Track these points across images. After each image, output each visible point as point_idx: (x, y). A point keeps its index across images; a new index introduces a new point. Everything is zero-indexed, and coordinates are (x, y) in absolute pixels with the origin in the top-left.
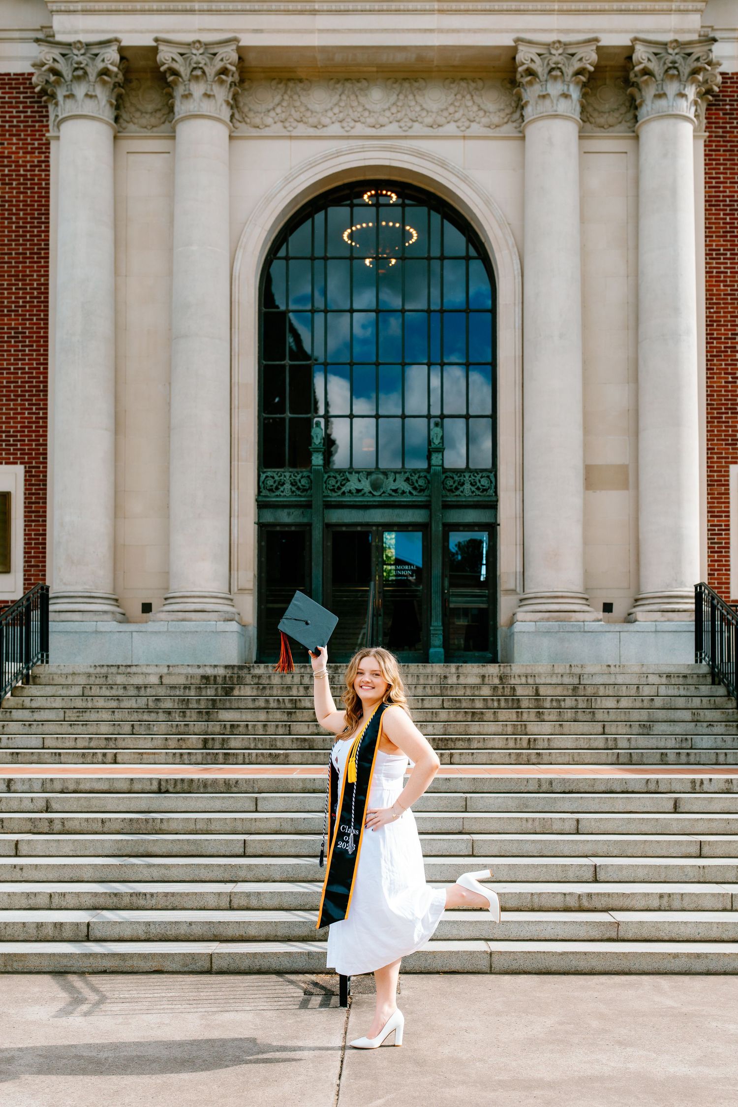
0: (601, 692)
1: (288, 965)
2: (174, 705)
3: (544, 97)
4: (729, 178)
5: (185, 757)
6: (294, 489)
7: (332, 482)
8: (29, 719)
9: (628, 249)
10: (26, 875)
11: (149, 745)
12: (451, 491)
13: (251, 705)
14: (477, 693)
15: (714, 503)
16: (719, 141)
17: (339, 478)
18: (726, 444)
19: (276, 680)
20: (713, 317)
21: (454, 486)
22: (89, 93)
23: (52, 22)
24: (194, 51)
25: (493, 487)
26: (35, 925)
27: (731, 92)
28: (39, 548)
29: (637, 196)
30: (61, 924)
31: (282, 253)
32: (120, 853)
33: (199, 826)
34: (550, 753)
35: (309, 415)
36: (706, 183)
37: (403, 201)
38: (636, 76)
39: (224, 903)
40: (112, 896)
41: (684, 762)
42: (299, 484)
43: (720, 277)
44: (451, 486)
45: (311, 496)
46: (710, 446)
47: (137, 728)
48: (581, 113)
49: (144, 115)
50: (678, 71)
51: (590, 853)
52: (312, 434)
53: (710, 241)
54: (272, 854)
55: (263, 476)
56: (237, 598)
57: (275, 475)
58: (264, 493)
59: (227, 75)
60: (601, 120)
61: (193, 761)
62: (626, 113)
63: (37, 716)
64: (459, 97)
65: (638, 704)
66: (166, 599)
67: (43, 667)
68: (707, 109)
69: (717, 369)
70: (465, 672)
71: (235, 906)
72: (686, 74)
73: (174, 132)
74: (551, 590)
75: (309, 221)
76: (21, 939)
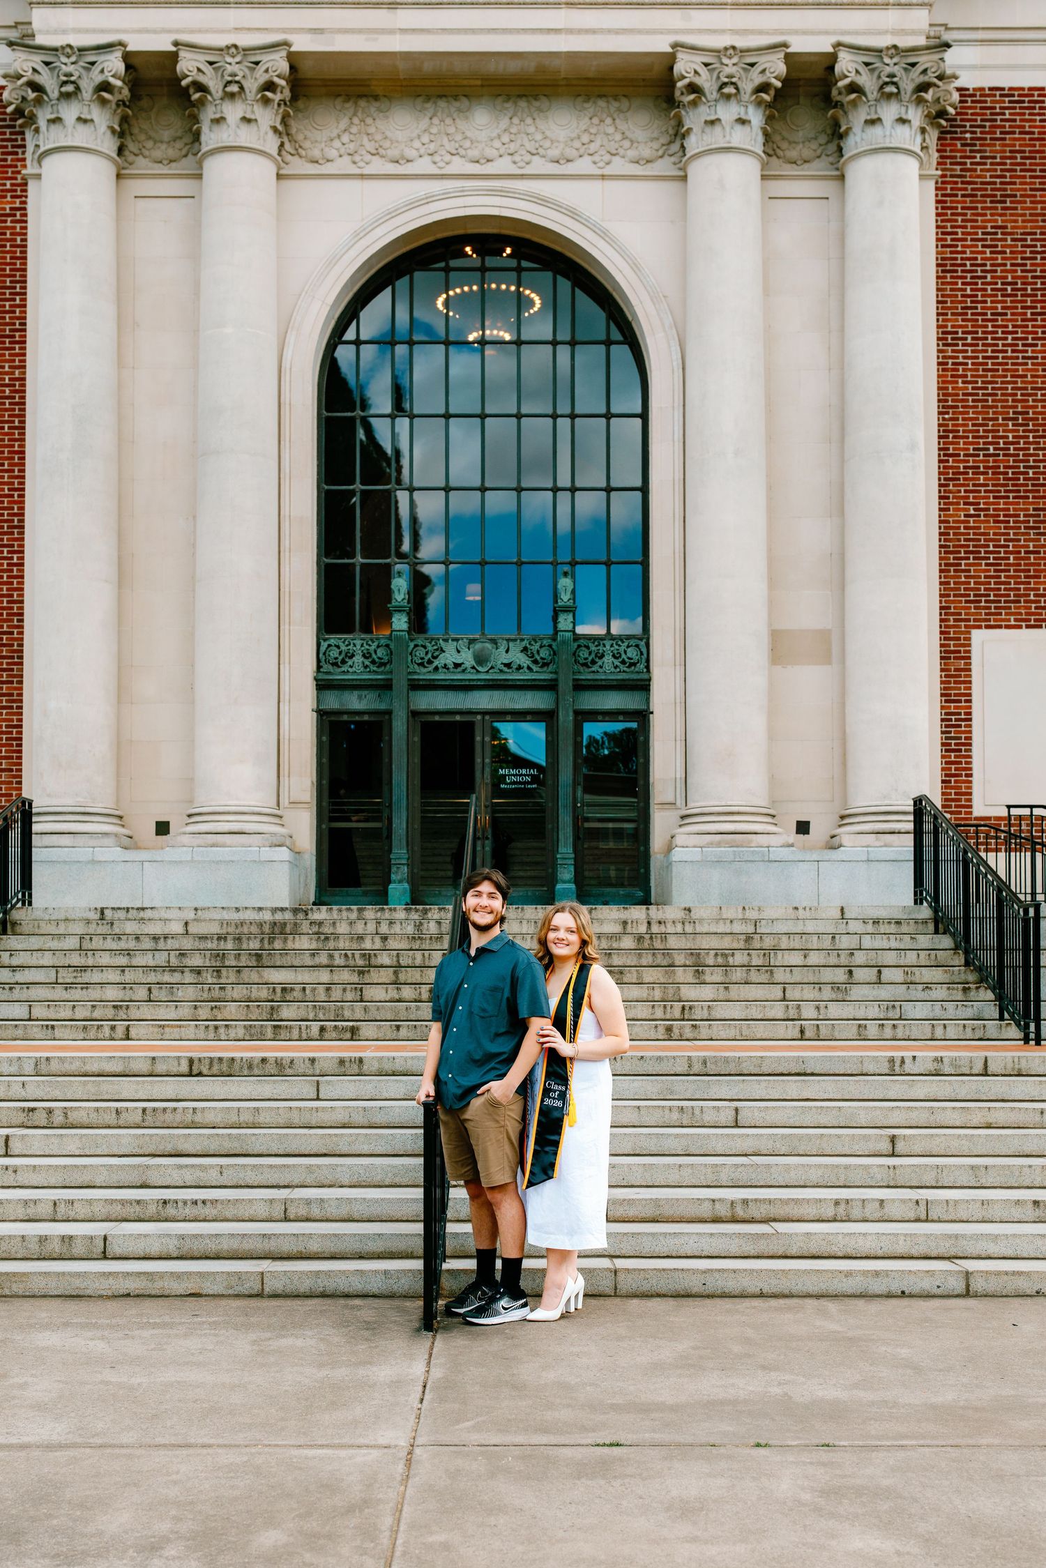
0: (784, 943)
1: (360, 1286)
2: (204, 962)
3: (712, 123)
4: (969, 234)
5: (222, 1030)
6: (367, 662)
7: (420, 652)
8: (8, 981)
9: (830, 332)
10: (22, 1178)
11: (173, 1015)
12: (585, 665)
13: (309, 962)
14: (615, 945)
15: (949, 682)
16: (956, 183)
17: (430, 648)
18: (967, 602)
19: (343, 928)
20: (947, 425)
21: (590, 659)
22: (83, 116)
23: (30, 16)
24: (229, 59)
25: (644, 661)
26: (37, 1239)
27: (972, 114)
28: (12, 745)
29: (842, 258)
30: (71, 1237)
31: (350, 335)
32: (141, 1152)
33: (245, 1117)
34: (710, 1025)
35: (388, 561)
36: (938, 240)
37: (519, 263)
38: (840, 93)
39: (278, 1211)
40: (134, 1204)
41: (889, 1037)
42: (374, 656)
43: (958, 370)
44: (586, 659)
45: (391, 672)
46: (944, 604)
47: (155, 992)
48: (764, 145)
49: (159, 144)
50: (898, 88)
51: (750, 1151)
52: (392, 587)
53: (943, 320)
54: (338, 1153)
55: (324, 645)
56: (289, 815)
57: (341, 644)
58: (326, 667)
59: (274, 92)
60: (793, 154)
61: (232, 1035)
62: (827, 144)
63: (20, 977)
64: (596, 120)
65: (833, 960)
66: (189, 816)
67: (24, 910)
68: (939, 139)
69: (954, 498)
70: (600, 916)
71: (292, 1217)
72: (909, 93)
73: (201, 168)
74: (723, 804)
75: (389, 289)
76: (19, 1256)
